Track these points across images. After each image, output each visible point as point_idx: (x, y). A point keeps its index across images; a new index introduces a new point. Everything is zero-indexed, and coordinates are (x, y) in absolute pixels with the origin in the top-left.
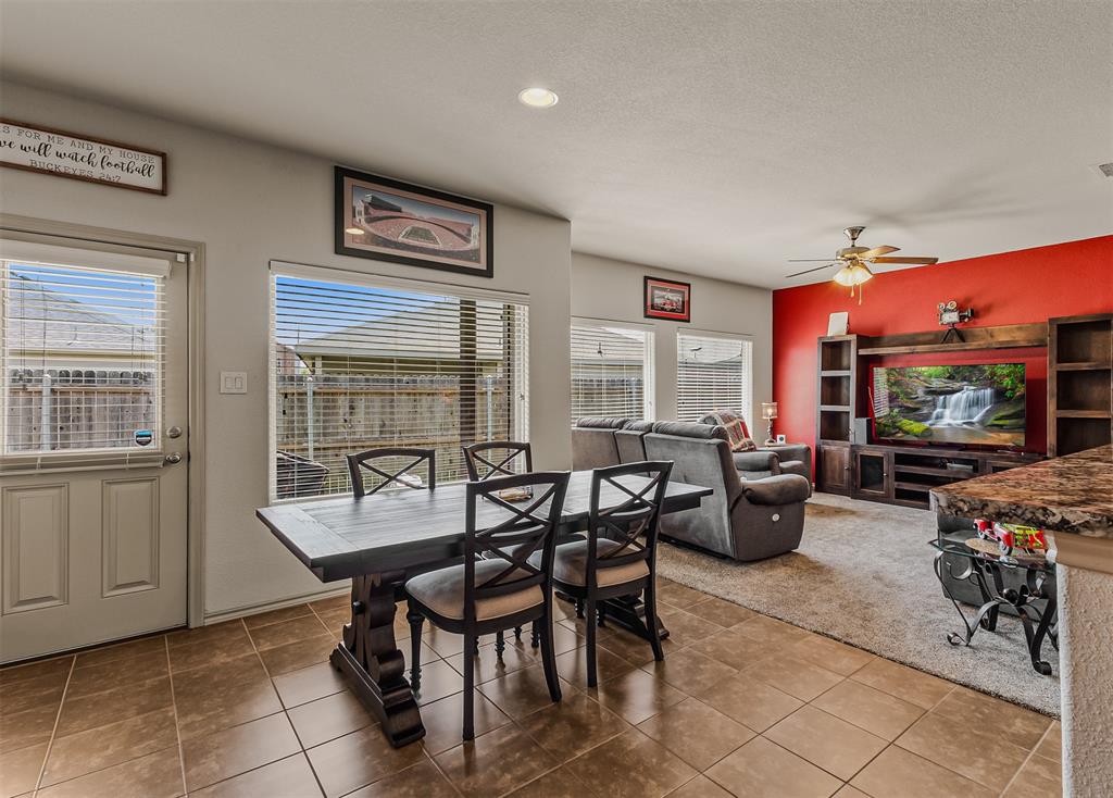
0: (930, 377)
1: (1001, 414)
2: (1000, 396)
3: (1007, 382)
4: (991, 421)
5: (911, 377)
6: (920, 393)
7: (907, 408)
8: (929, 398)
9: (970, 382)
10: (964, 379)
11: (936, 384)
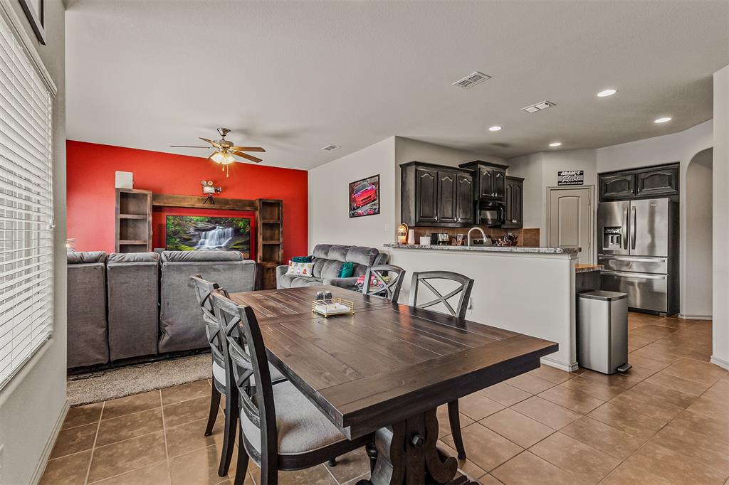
0: (197, 221)
1: (238, 242)
2: (237, 232)
3: (241, 224)
4: (232, 246)
5: (186, 221)
6: (192, 230)
7: (184, 239)
8: (197, 233)
9: (220, 224)
10: (216, 223)
11: (201, 225)
